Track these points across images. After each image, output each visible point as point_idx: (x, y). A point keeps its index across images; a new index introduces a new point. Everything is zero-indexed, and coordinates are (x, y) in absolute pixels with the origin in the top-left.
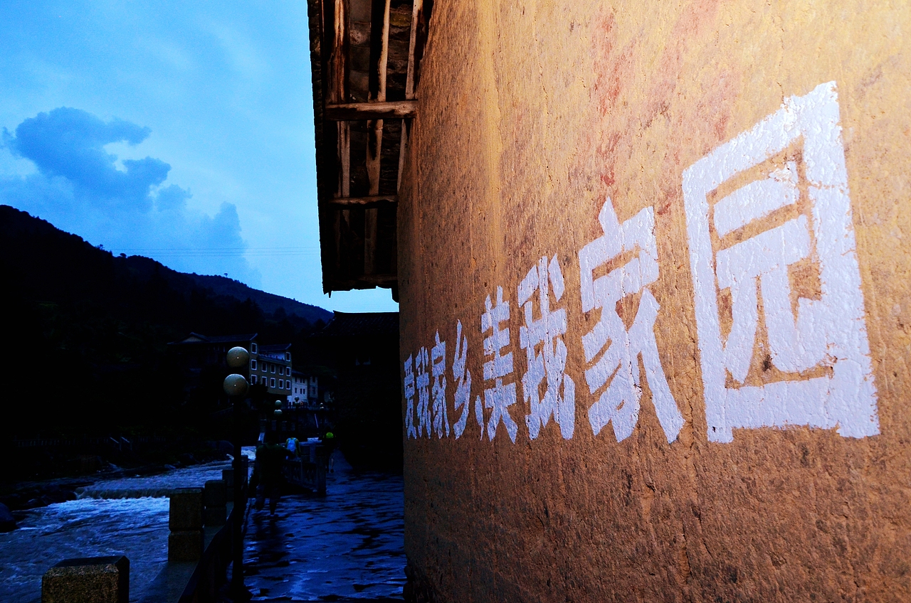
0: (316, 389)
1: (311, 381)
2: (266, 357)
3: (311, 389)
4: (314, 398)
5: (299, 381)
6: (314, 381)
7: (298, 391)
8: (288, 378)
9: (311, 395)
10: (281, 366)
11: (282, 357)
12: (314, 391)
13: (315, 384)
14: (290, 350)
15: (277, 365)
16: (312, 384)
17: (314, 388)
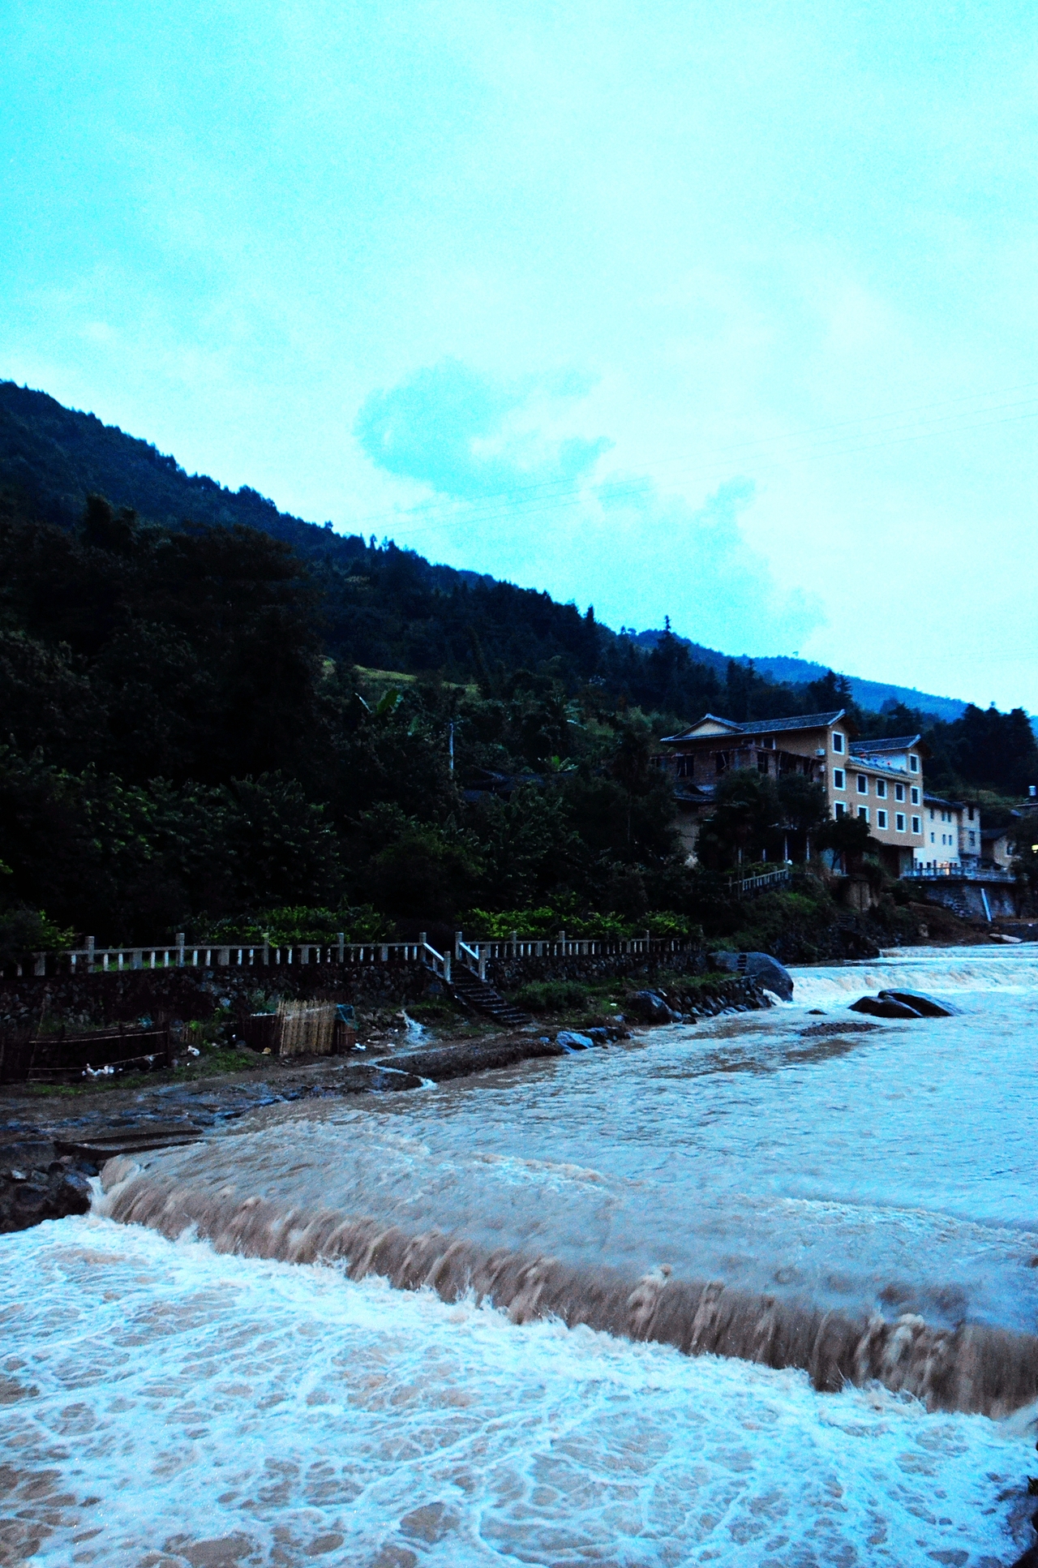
0: (977, 837)
1: (965, 817)
2: (864, 765)
3: (966, 835)
4: (974, 856)
5: (938, 815)
6: (971, 818)
7: (938, 838)
8: (917, 811)
9: (967, 849)
10: (900, 785)
11: (900, 763)
12: (972, 840)
13: (974, 825)
14: (919, 747)
15: (891, 781)
16: (966, 823)
17: (972, 833)
